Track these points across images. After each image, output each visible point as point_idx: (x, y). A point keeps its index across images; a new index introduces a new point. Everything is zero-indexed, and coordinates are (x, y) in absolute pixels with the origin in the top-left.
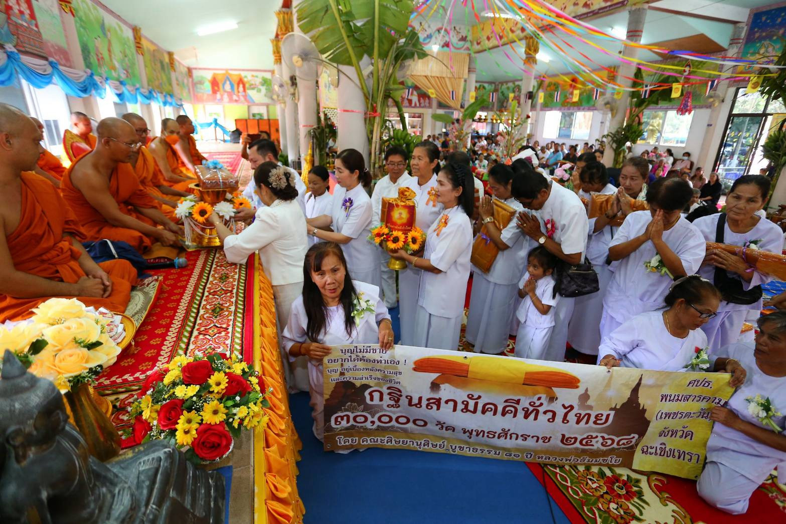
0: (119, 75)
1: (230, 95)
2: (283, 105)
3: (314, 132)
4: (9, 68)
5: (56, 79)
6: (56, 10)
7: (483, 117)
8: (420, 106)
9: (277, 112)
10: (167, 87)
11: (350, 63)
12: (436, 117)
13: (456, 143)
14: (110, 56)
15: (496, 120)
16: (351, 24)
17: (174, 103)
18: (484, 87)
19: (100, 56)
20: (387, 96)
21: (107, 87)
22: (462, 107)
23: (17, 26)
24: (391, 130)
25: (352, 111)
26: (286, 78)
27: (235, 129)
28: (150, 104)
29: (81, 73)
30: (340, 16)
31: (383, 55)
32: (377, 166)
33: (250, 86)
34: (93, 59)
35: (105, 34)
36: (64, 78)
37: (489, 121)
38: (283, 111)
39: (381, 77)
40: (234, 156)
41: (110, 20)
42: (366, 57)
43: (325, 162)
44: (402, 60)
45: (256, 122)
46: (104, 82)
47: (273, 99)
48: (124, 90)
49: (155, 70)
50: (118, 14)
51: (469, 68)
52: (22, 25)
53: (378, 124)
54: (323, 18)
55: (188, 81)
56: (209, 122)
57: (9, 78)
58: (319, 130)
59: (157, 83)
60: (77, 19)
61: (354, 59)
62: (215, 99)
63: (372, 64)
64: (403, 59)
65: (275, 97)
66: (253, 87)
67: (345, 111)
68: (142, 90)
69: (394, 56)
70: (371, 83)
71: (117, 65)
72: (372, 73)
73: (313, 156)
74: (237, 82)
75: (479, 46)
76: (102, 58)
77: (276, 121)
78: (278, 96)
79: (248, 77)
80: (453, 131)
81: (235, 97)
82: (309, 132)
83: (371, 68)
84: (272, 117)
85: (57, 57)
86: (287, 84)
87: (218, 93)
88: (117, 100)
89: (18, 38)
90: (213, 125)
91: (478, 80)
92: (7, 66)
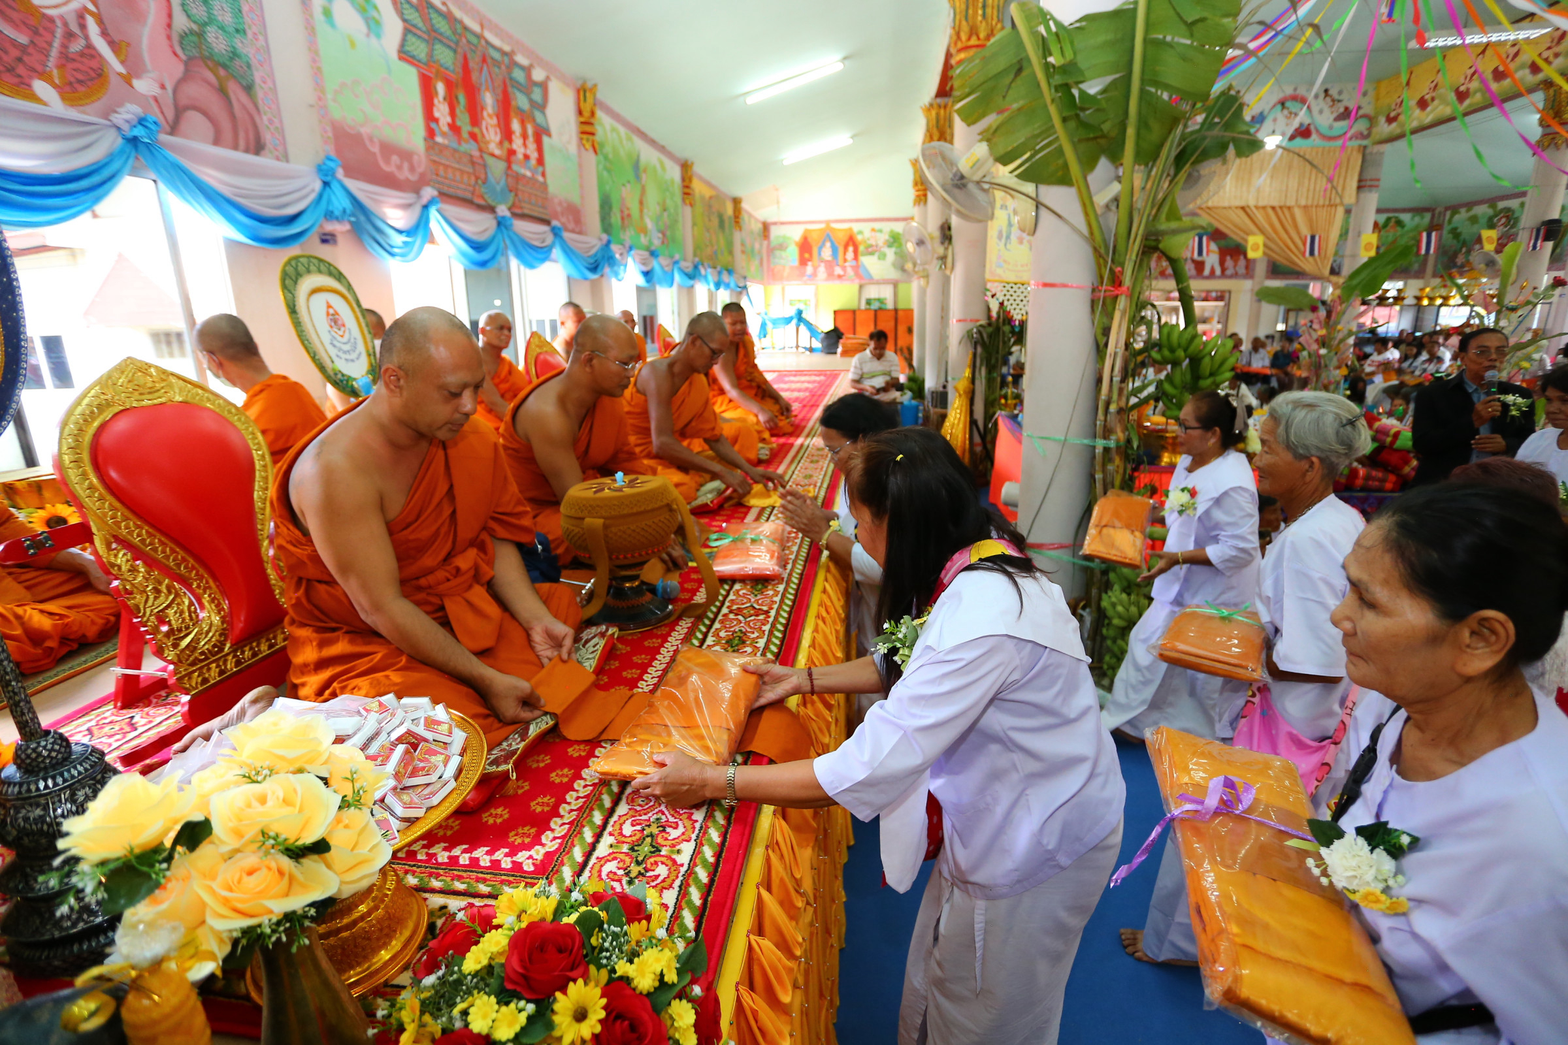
0: (650, 242)
1: (830, 266)
2: (922, 282)
3: (980, 332)
4: (496, 241)
5: (557, 252)
6: (573, 148)
7: (1392, 293)
8: (1223, 275)
9: (912, 295)
10: (724, 258)
11: (1064, 180)
12: (1264, 295)
13: (1319, 356)
14: (641, 211)
15: (1432, 299)
16: (1075, 92)
17: (732, 285)
18: (1399, 223)
19: (626, 212)
20: (1152, 246)
21: (630, 260)
22: (1334, 272)
23: (518, 178)
24: (1155, 327)
25: (1065, 286)
26: (933, 228)
27: (832, 327)
28: (692, 287)
29: (593, 240)
30: (1048, 76)
31: (1147, 156)
32: (1113, 408)
33: (867, 248)
34: (616, 219)
35: (638, 177)
36: (569, 252)
37: (1410, 301)
38: (923, 292)
39: (1139, 204)
40: (822, 378)
41: (649, 156)
42: (1103, 164)
43: (997, 394)
44: (1193, 163)
45: (872, 315)
46: (625, 251)
47: (903, 270)
48: (655, 264)
49: (708, 230)
50: (662, 143)
51: (1360, 181)
52: (524, 176)
53: (1124, 313)
54: (1009, 87)
55: (761, 245)
56: (787, 316)
57: (493, 257)
58: (990, 330)
59: (709, 251)
60: (601, 157)
61: (1075, 169)
62: (803, 274)
63: (1118, 179)
64: (1197, 162)
65: (909, 266)
66: (872, 250)
67: (1046, 285)
68: (683, 264)
69: (1174, 154)
70: (1112, 220)
71: (649, 224)
72: (1116, 200)
73: (973, 381)
74: (843, 243)
75: (1394, 125)
76: (629, 215)
77: (909, 312)
78: (915, 265)
79: (864, 233)
80: (1311, 329)
81: (838, 271)
82: (969, 334)
83: (1116, 188)
84: (901, 306)
85: (564, 220)
86: (932, 238)
87: (810, 263)
88: (641, 281)
89: (516, 195)
90: (795, 321)
91: (1383, 206)
92: (494, 238)
